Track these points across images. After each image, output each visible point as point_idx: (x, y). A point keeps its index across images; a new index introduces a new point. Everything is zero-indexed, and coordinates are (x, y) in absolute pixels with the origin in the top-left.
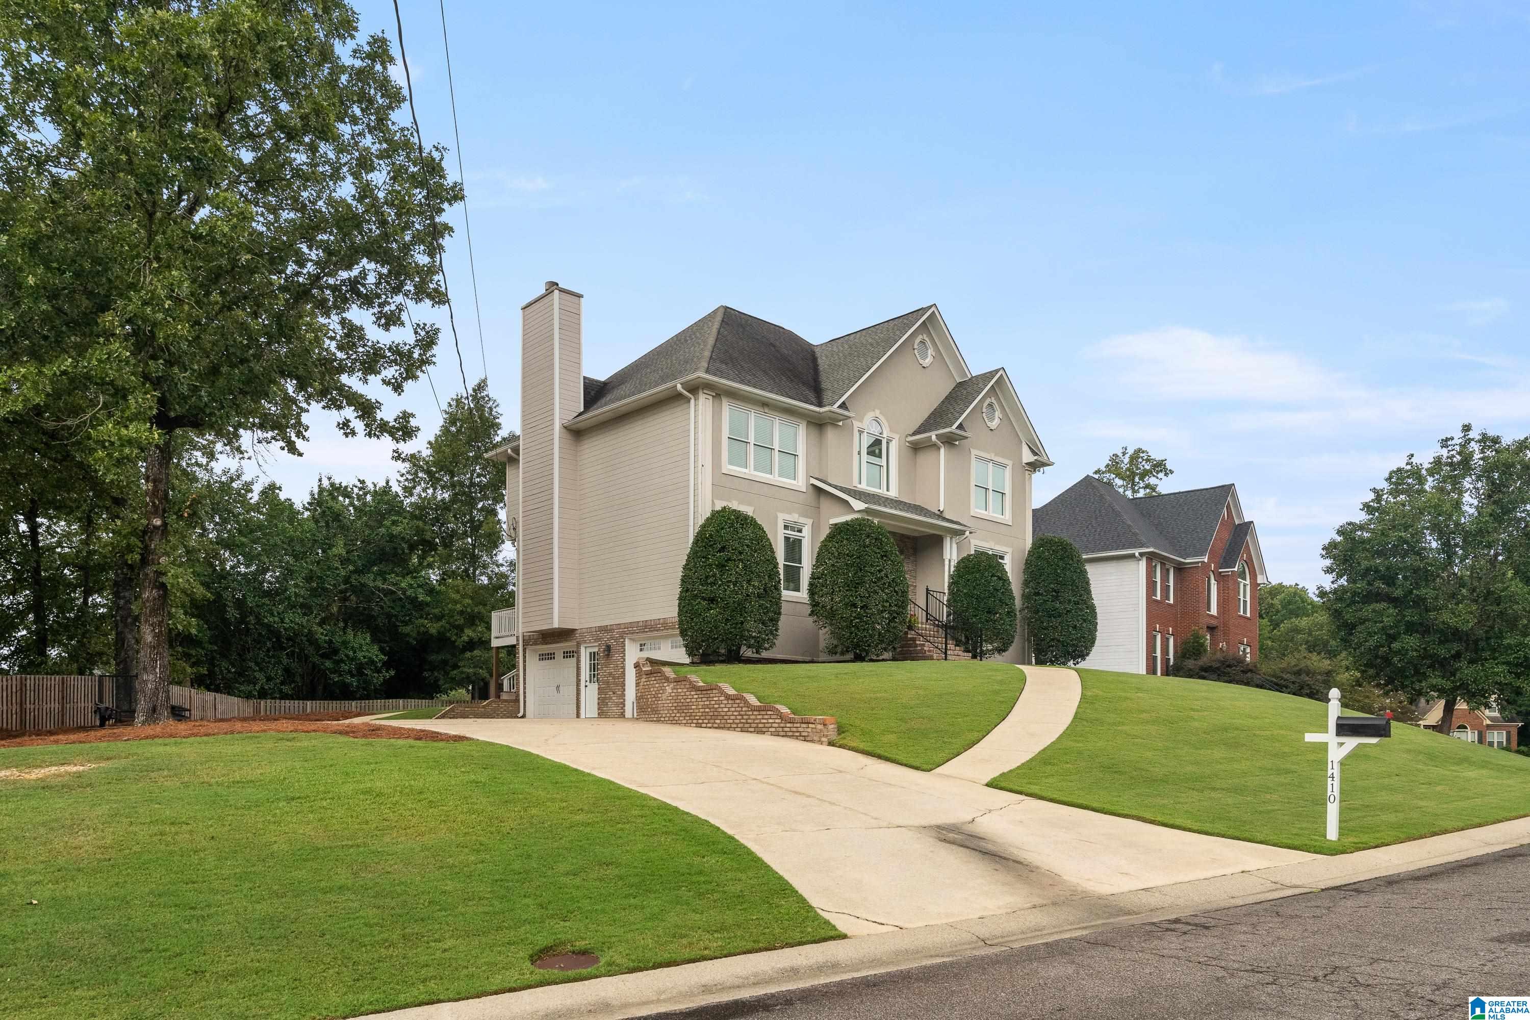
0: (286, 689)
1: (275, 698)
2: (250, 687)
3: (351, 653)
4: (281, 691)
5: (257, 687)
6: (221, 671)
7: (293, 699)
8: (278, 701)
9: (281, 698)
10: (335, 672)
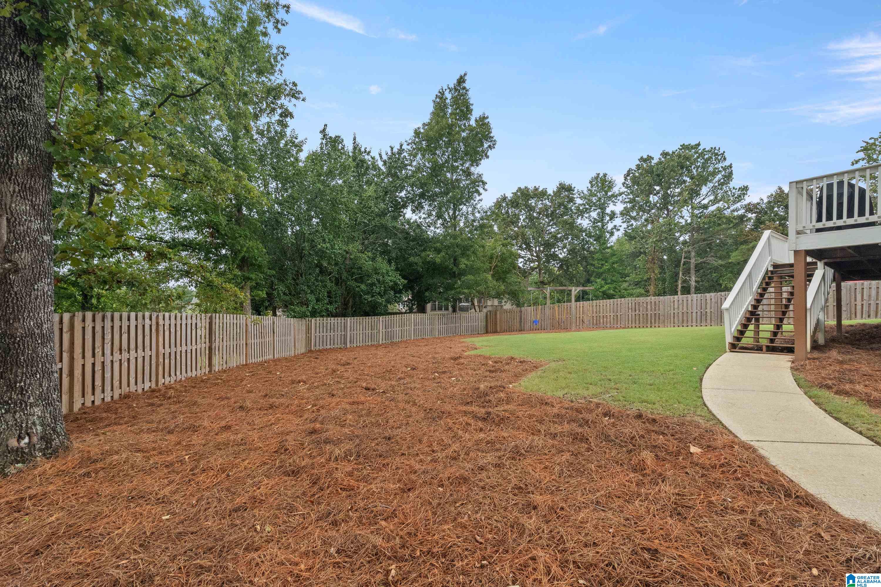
0: (331, 308)
1: (323, 316)
2: (304, 309)
3: (381, 278)
4: (327, 310)
5: (310, 308)
6: (278, 294)
7: (336, 316)
8: (325, 319)
9: (328, 316)
10: (368, 293)
